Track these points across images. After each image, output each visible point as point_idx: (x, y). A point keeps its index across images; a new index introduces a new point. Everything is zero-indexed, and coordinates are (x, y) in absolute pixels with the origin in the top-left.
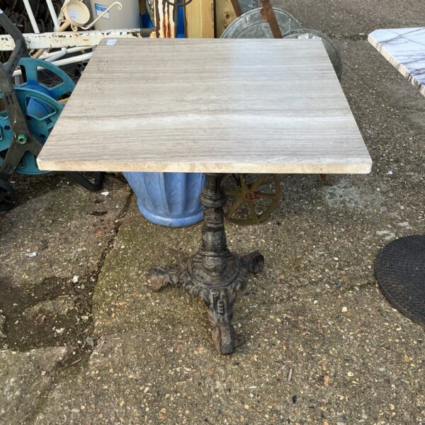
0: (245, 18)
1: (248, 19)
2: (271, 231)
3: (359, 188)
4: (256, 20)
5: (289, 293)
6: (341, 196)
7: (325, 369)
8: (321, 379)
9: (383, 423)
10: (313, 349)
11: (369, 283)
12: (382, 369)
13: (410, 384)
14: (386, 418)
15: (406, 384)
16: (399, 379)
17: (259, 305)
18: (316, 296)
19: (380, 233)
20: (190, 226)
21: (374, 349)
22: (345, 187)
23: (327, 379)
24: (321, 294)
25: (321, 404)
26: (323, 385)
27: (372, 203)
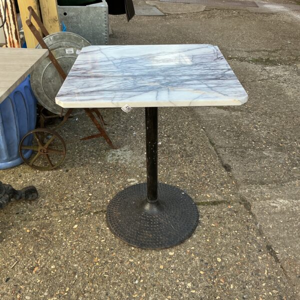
0: (50, 38)
1: (52, 39)
2: (59, 175)
3: (134, 152)
4: (58, 39)
5: (45, 215)
6: (118, 156)
7: (38, 263)
8: (33, 269)
9: (55, 298)
10: (39, 250)
11: (102, 211)
12: (75, 265)
13: (88, 276)
14: (59, 296)
15: (86, 275)
16: (83, 272)
17: (21, 221)
18: (62, 217)
19: (129, 180)
20: (7, 169)
21: (78, 252)
22: (125, 151)
23: (36, 269)
24: (66, 216)
25: (23, 284)
26: (32, 273)
27: (136, 162)
